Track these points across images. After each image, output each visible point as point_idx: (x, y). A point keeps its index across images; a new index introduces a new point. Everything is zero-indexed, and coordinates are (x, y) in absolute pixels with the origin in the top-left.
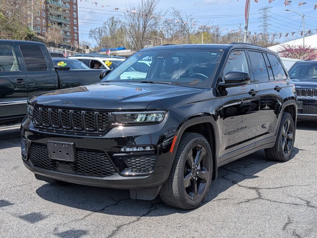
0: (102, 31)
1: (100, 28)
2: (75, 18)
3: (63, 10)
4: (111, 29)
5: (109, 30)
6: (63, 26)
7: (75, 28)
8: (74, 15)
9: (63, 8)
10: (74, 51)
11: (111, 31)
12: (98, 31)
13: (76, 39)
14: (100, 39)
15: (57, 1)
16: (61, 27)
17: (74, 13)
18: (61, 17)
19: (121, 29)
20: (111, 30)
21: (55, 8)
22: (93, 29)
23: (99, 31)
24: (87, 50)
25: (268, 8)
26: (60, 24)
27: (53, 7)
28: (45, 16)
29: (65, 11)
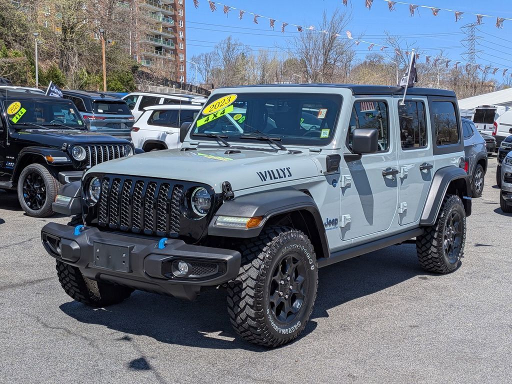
0: (210, 59)
5: (222, 57)
6: (162, 52)
16: (161, 53)
18: (160, 38)
22: (197, 56)
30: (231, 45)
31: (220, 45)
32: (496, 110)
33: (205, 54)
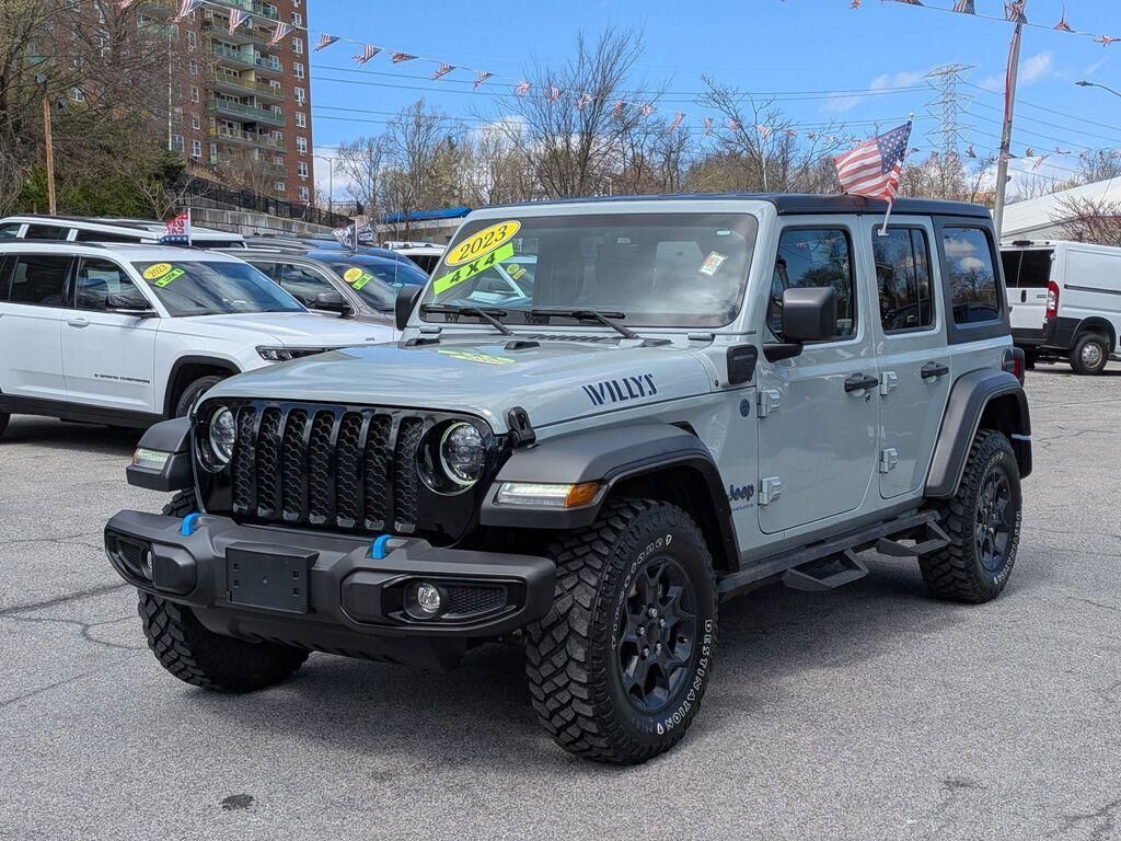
2: (301, 105)
4: (413, 142)
14: (374, 180)
15: (239, 50)
20: (414, 147)
26: (248, 126)
29: (266, 81)
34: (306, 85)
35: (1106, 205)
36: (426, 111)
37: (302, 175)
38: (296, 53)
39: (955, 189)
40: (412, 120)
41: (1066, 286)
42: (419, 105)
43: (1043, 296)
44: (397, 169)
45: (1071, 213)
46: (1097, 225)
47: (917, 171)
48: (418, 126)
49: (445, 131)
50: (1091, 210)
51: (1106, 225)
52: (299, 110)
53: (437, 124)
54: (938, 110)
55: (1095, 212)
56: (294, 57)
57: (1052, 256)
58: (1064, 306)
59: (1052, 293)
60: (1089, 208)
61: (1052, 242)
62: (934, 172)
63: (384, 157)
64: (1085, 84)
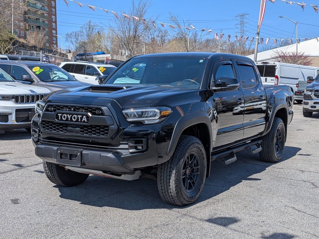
1: (77, 32)
2: (54, 21)
3: (41, 14)
4: (88, 33)
7: (54, 32)
8: (53, 19)
9: (41, 11)
10: (56, 55)
11: (88, 36)
12: (74, 35)
13: (55, 43)
14: (77, 44)
17: (53, 17)
19: (99, 33)
20: (88, 34)
21: (33, 11)
23: (76, 35)
24: (70, 55)
25: (245, 14)
27: (31, 10)
28: (23, 19)
30: (91, 26)
31: (84, 26)
32: (276, 66)
33: (75, 32)
34: (55, 15)
35: (287, 53)
36: (92, 24)
37: (54, 42)
38: (52, 6)
39: (243, 49)
40: (88, 26)
41: (281, 77)
42: (90, 22)
43: (274, 80)
44: (84, 41)
45: (277, 55)
46: (284, 59)
47: (233, 43)
48: (90, 28)
49: (97, 30)
50: (283, 54)
51: (287, 59)
52: (53, 22)
53: (95, 28)
54: (239, 26)
55: (284, 55)
56: (52, 7)
57: (276, 67)
58: (280, 83)
59: (276, 79)
60: (282, 54)
61: (276, 63)
62: (238, 44)
63: (80, 37)
64: (281, 17)
